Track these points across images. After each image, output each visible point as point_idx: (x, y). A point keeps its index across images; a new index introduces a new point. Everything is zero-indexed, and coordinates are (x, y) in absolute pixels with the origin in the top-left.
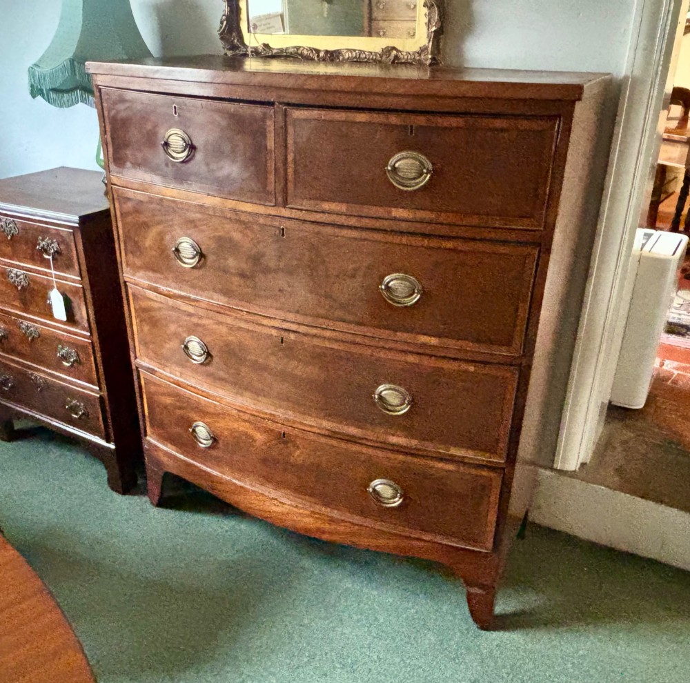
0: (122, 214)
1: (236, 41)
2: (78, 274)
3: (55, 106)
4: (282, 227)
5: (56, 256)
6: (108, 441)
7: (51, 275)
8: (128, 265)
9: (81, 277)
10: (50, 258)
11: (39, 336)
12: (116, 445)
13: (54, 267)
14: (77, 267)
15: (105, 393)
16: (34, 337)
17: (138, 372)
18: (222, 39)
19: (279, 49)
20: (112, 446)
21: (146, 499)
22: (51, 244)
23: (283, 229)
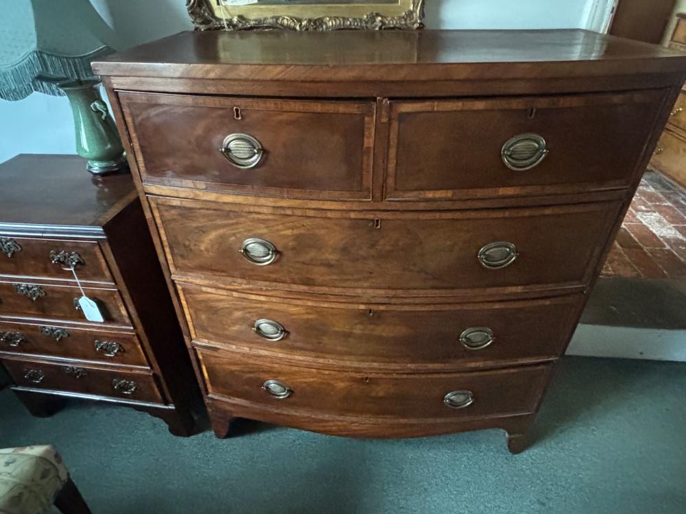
0: (163, 222)
1: (206, 14)
2: (111, 279)
3: (9, 100)
4: (376, 219)
5: (79, 266)
6: (167, 404)
7: (76, 284)
8: (176, 267)
9: (115, 281)
10: (72, 269)
11: (69, 335)
12: (175, 406)
13: (78, 277)
14: (107, 273)
15: (158, 371)
16: (62, 337)
17: (195, 350)
18: (192, 13)
19: (256, 20)
20: (172, 407)
21: (210, 434)
22: (69, 257)
23: (377, 221)
